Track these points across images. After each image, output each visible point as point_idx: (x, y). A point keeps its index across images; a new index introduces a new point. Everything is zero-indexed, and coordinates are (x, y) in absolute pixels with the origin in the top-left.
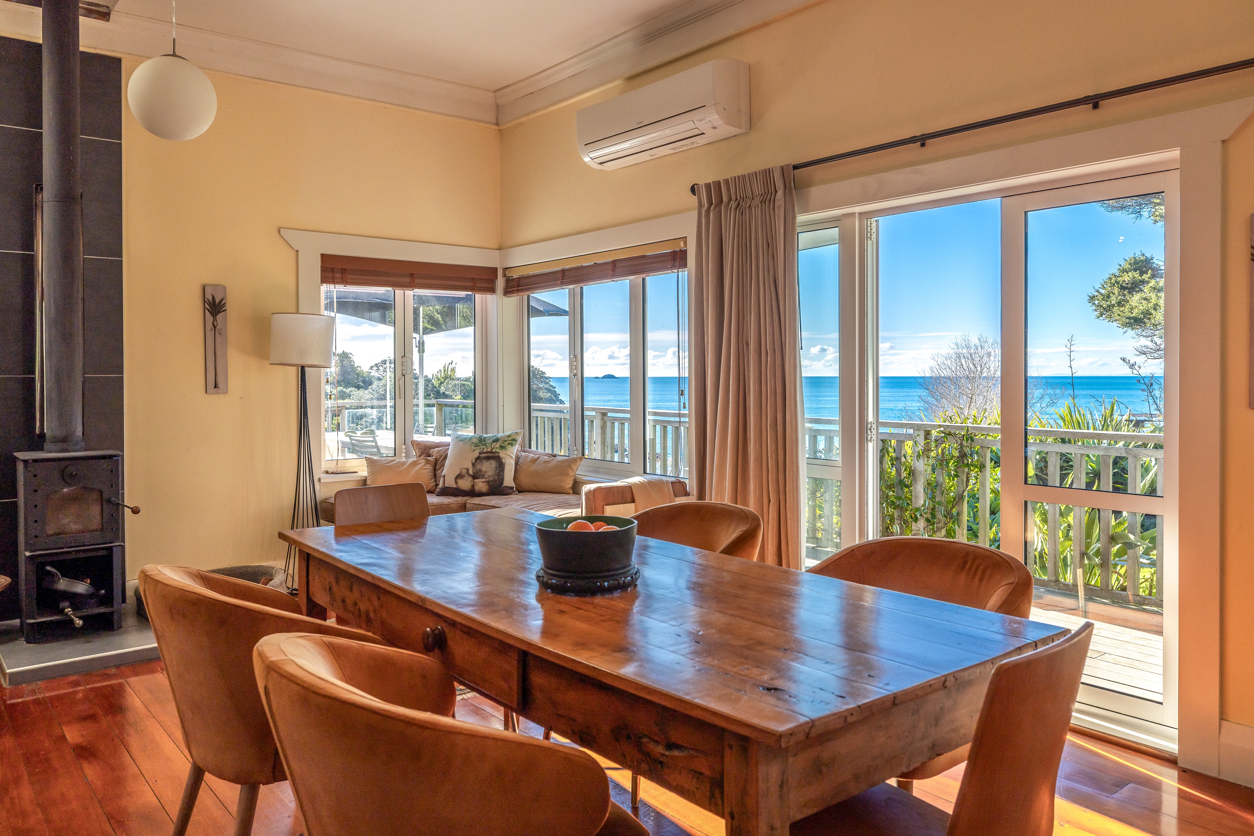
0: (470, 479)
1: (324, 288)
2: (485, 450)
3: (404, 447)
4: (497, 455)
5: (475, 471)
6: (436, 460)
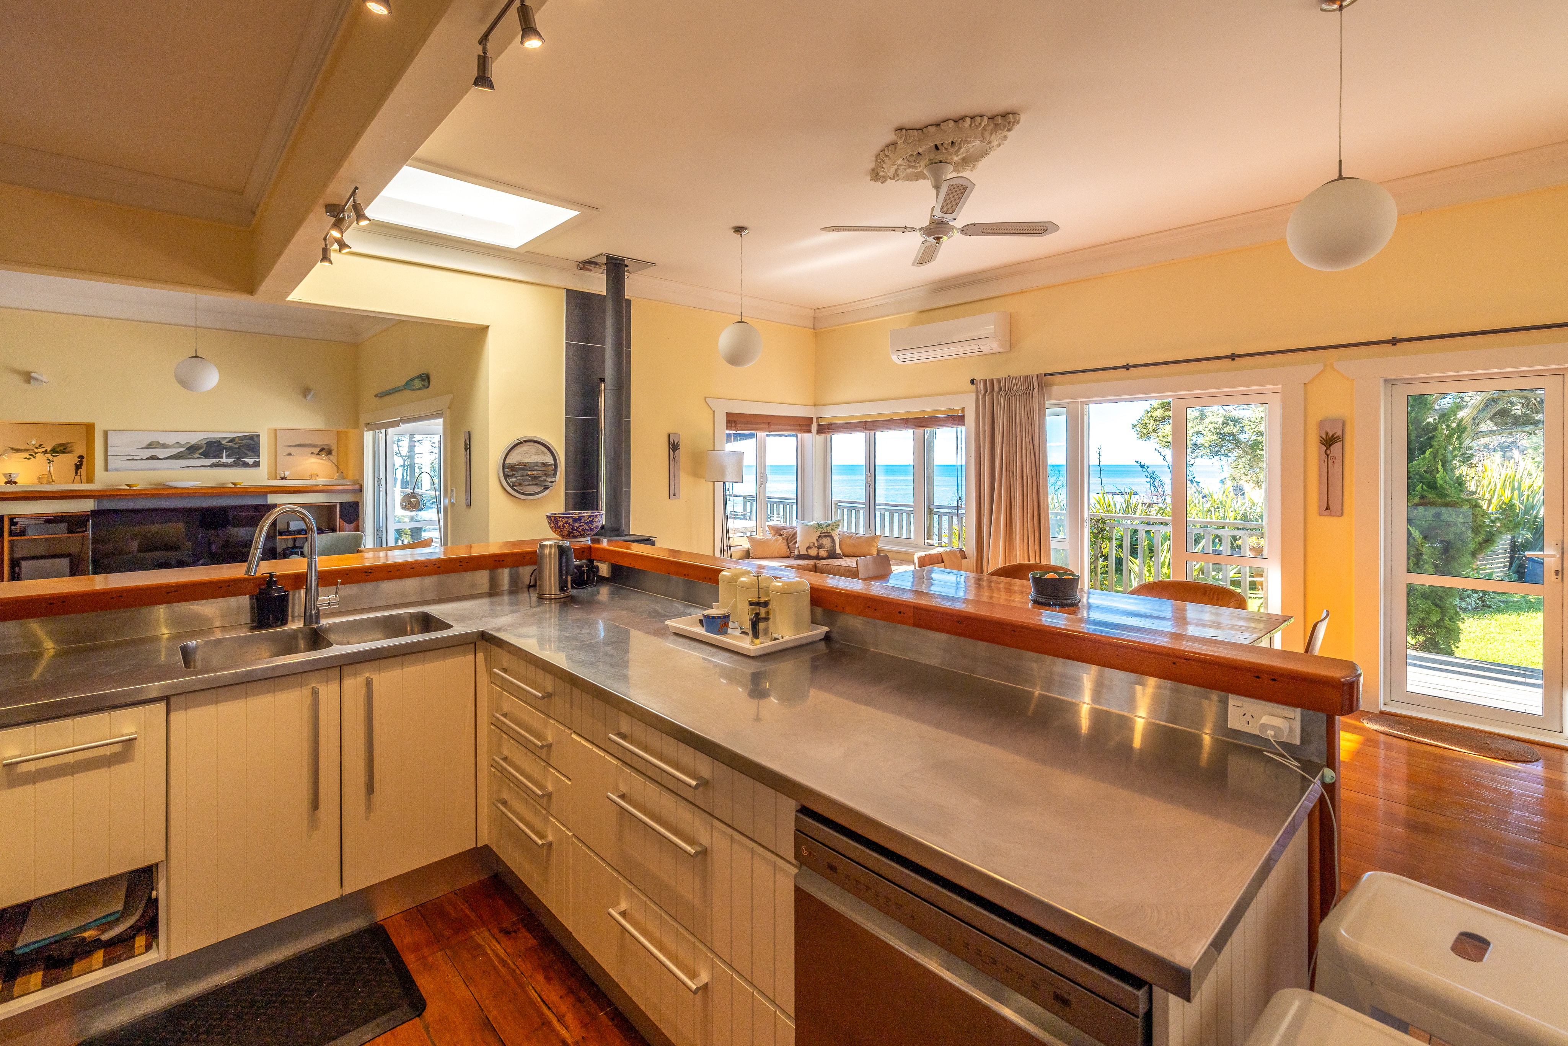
1: (727, 431)
6: (787, 537)
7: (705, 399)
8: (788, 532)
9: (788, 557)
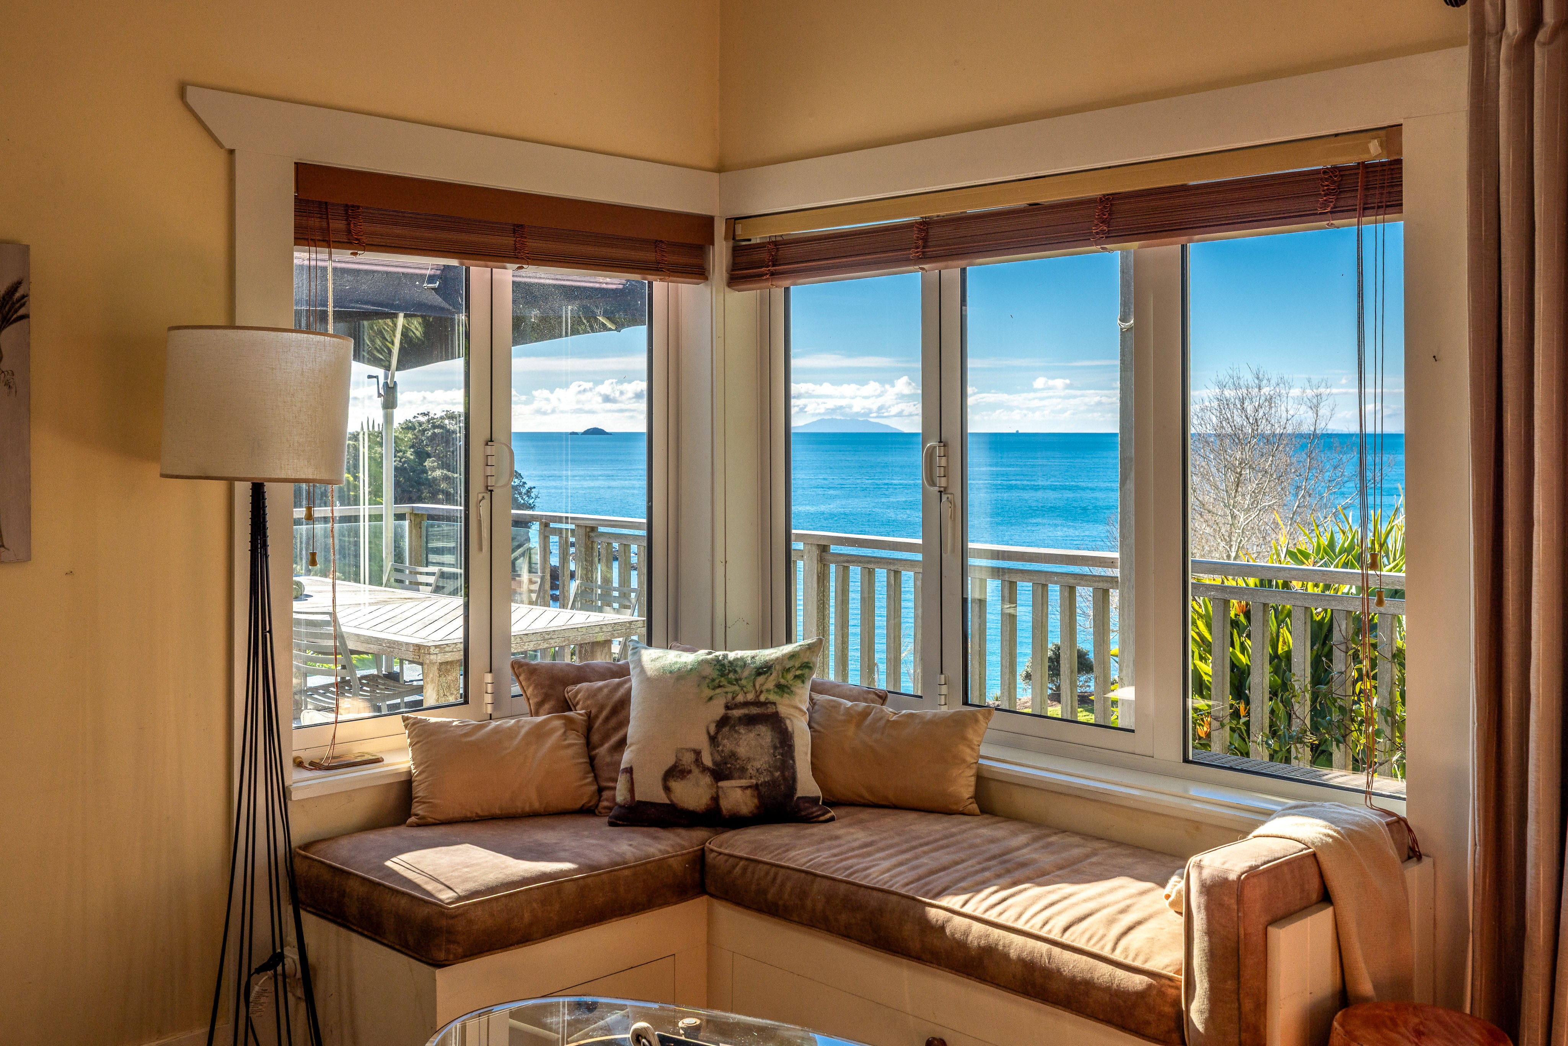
0: (707, 779)
1: (301, 257)
2: (740, 698)
3: (489, 678)
4: (771, 710)
5: (718, 758)
6: (590, 719)
7: (182, 94)
8: (593, 694)
9: (587, 811)
